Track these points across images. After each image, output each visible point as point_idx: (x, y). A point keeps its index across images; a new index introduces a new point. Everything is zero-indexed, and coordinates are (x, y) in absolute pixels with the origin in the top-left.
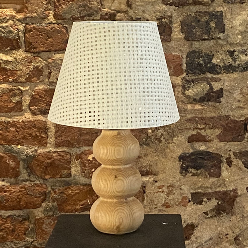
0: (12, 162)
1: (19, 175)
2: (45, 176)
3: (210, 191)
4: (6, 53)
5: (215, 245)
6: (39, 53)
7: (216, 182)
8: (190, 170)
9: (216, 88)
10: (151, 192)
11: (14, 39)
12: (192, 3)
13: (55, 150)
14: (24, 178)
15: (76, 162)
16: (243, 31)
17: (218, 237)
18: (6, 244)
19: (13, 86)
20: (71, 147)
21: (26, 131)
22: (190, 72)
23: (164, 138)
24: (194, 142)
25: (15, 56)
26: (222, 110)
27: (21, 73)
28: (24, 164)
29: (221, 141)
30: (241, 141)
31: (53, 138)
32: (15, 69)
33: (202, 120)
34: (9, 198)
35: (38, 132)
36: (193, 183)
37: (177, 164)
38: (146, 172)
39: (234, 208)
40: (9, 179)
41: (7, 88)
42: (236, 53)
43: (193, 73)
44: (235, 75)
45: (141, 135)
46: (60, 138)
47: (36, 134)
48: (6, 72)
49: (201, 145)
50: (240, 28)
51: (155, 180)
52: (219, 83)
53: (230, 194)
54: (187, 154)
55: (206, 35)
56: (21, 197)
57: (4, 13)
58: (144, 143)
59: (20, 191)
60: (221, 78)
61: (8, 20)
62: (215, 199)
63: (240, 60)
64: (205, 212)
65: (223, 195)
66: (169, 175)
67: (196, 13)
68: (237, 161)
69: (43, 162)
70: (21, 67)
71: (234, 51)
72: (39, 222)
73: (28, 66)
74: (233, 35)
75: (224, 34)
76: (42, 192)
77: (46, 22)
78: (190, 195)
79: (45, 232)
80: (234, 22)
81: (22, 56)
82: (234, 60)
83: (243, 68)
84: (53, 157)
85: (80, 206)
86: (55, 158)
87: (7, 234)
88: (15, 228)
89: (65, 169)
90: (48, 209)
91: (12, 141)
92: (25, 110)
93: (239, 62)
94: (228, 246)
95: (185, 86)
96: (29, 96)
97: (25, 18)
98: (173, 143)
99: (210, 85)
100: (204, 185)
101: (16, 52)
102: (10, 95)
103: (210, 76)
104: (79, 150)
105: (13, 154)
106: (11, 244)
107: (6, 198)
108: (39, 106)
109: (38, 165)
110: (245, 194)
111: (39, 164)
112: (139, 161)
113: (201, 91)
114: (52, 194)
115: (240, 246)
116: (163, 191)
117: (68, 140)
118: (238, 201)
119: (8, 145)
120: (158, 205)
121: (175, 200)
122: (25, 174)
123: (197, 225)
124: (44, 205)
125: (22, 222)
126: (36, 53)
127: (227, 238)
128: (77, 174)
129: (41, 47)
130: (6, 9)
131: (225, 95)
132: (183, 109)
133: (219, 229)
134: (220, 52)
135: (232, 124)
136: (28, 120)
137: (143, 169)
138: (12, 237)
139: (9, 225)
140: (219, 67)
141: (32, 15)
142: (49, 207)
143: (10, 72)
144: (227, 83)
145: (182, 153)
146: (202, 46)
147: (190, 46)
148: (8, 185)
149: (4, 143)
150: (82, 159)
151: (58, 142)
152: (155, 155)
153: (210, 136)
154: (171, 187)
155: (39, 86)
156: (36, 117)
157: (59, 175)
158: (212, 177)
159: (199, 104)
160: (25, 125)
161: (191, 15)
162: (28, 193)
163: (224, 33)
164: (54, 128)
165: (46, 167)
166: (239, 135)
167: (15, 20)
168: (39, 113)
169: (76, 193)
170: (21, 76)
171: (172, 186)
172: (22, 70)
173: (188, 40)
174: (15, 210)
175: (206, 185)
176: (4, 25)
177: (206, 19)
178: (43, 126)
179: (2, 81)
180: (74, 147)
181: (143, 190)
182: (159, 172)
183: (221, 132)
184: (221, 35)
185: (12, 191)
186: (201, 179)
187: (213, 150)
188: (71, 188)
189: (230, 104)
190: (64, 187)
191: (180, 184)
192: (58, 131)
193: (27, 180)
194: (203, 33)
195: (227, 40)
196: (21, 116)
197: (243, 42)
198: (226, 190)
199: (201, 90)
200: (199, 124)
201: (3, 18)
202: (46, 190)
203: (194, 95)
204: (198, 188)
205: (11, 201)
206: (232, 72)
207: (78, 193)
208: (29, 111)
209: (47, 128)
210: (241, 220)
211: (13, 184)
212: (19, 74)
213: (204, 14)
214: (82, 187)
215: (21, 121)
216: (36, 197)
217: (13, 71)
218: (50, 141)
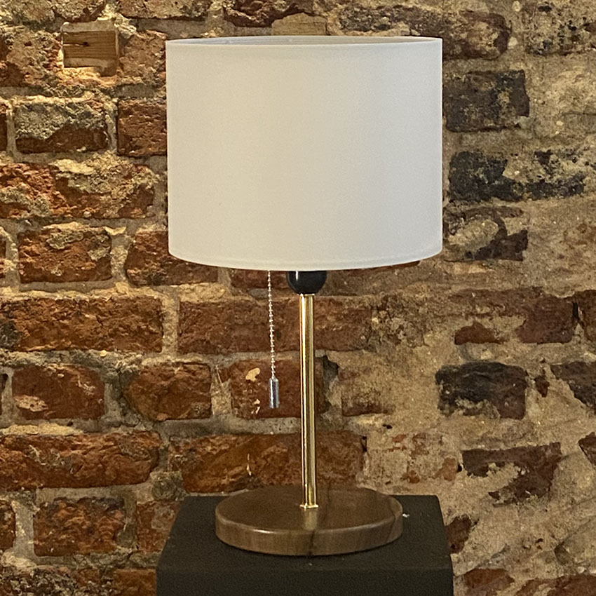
0: (89, 385)
1: (104, 414)
2: (157, 414)
3: (502, 446)
4: (78, 158)
5: (515, 562)
6: (145, 157)
7: (515, 428)
8: (460, 402)
9: (512, 229)
10: (379, 448)
11: (95, 130)
12: (461, 53)
13: (178, 360)
14: (114, 420)
15: (222, 385)
16: (566, 111)
17: (519, 546)
18: (75, 560)
19: (92, 227)
20: (211, 353)
21: (118, 319)
22: (459, 196)
23: (405, 335)
24: (468, 343)
25: (96, 164)
26: (526, 275)
27: (109, 200)
28: (113, 389)
29: (525, 341)
30: (566, 342)
31: (175, 336)
32: (97, 191)
33: (484, 296)
34: (82, 460)
35: (143, 321)
36: (467, 430)
37: (434, 389)
38: (368, 406)
39: (553, 484)
40: (82, 421)
41: (80, 232)
42: (553, 157)
43: (464, 199)
44: (553, 203)
45: (356, 329)
46: (189, 335)
47: (139, 327)
48: (77, 198)
49: (484, 350)
50: (562, 106)
51: (387, 423)
52: (519, 219)
53: (544, 455)
54: (454, 368)
55: (490, 119)
56: (107, 459)
57: (75, 78)
58: (362, 345)
59: (104, 447)
60: (523, 210)
61: (83, 90)
62: (512, 464)
63: (561, 171)
64: (493, 491)
65: (531, 456)
66: (417, 413)
67: (470, 75)
68: (559, 383)
69: (152, 385)
70: (108, 187)
71: (549, 153)
72: (144, 514)
73: (124, 184)
74: (546, 119)
75: (529, 118)
76: (151, 448)
77: (162, 95)
78: (461, 455)
79: (156, 535)
80: (547, 93)
81: (110, 163)
82: (550, 172)
83: (569, 188)
84: (174, 374)
85: (231, 480)
86: (178, 376)
87: (78, 539)
88: (95, 525)
89: (199, 399)
90: (162, 484)
91: (89, 340)
92: (116, 277)
93: (559, 176)
94: (543, 565)
95: (448, 225)
96: (126, 248)
97: (119, 87)
98: (424, 344)
99: (501, 224)
100: (489, 435)
101: (100, 157)
102: (85, 245)
103: (499, 204)
104: (227, 359)
105: (92, 369)
106: (84, 560)
107: (75, 462)
108: (146, 268)
109: (143, 392)
110: (576, 454)
111: (145, 389)
112: (354, 383)
113: (481, 237)
114: (171, 453)
115: (567, 565)
116: (404, 448)
117: (205, 340)
118: (562, 469)
119: (82, 350)
120: (394, 477)
121: (430, 466)
122: (115, 410)
123: (476, 519)
124: (154, 476)
125: (109, 513)
126: (140, 158)
127: (539, 548)
128: (224, 411)
129: (150, 146)
130: (80, 68)
131: (532, 243)
132: (444, 274)
133: (522, 528)
134: (520, 155)
135: (548, 306)
136: (122, 296)
137: (361, 400)
138: (89, 546)
139: (83, 518)
140: (518, 187)
141: (131, 80)
142: (166, 481)
143: (86, 196)
144: (536, 219)
145: (443, 367)
146: (482, 143)
147: (457, 143)
148: (81, 434)
149: (72, 346)
150: (234, 378)
151: (185, 344)
152: (386, 370)
153: (501, 330)
154: (421, 438)
155: (146, 226)
156: (138, 290)
157: (187, 412)
158: (506, 417)
159: (479, 264)
160: (117, 307)
161: (459, 78)
162: (122, 450)
163: (527, 116)
164: (175, 312)
165: (159, 396)
166: (562, 329)
167: (97, 90)
168: (145, 281)
169: (222, 452)
170: (110, 205)
171: (423, 436)
172: (110, 193)
173: (454, 131)
174: (94, 487)
175: (493, 436)
176: (75, 100)
177: (490, 88)
178: (152, 308)
179: (69, 215)
180: (218, 354)
181: (363, 446)
182: (395, 407)
183: (525, 322)
184: (522, 119)
185: (88, 447)
186: (483, 422)
187: (509, 361)
188: (211, 440)
189: (543, 262)
190: (196, 437)
191: (440, 433)
192: (184, 320)
193: (120, 424)
194: (485, 116)
195: (534, 131)
196: (108, 288)
197: (568, 134)
198: (535, 445)
199: (482, 233)
200: (478, 304)
201: (73, 87)
202: (158, 445)
203: (467, 245)
204: (479, 442)
205: (86, 469)
206: (546, 197)
207: (226, 451)
208: (124, 278)
209: (160, 314)
210: (568, 509)
211: (90, 432)
212: (104, 202)
213: (486, 77)
214: (234, 438)
215: (107, 299)
216: (137, 461)
217: (92, 196)
218: (169, 340)
